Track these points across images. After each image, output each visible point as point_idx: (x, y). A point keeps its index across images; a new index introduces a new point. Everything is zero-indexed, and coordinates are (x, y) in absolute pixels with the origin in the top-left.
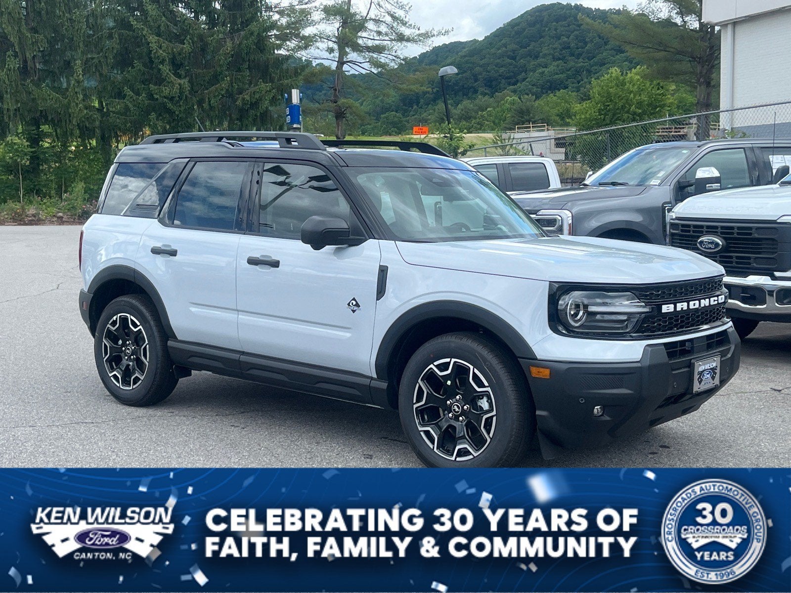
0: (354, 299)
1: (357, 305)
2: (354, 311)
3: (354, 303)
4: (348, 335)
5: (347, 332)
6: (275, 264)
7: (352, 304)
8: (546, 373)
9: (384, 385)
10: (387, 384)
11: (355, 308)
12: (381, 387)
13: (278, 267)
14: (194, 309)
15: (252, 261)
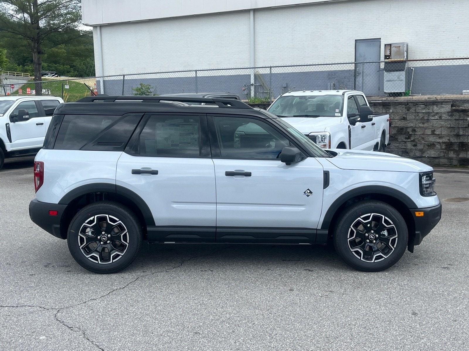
0: (308, 190)
1: (311, 192)
2: (308, 196)
3: (309, 191)
4: (303, 208)
5: (303, 207)
6: (249, 174)
7: (307, 192)
8: (422, 214)
9: (326, 232)
10: (328, 231)
11: (309, 194)
12: (325, 233)
13: (251, 176)
14: (175, 206)
15: (228, 174)
